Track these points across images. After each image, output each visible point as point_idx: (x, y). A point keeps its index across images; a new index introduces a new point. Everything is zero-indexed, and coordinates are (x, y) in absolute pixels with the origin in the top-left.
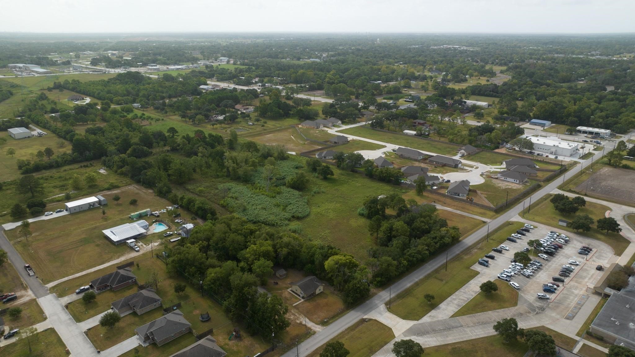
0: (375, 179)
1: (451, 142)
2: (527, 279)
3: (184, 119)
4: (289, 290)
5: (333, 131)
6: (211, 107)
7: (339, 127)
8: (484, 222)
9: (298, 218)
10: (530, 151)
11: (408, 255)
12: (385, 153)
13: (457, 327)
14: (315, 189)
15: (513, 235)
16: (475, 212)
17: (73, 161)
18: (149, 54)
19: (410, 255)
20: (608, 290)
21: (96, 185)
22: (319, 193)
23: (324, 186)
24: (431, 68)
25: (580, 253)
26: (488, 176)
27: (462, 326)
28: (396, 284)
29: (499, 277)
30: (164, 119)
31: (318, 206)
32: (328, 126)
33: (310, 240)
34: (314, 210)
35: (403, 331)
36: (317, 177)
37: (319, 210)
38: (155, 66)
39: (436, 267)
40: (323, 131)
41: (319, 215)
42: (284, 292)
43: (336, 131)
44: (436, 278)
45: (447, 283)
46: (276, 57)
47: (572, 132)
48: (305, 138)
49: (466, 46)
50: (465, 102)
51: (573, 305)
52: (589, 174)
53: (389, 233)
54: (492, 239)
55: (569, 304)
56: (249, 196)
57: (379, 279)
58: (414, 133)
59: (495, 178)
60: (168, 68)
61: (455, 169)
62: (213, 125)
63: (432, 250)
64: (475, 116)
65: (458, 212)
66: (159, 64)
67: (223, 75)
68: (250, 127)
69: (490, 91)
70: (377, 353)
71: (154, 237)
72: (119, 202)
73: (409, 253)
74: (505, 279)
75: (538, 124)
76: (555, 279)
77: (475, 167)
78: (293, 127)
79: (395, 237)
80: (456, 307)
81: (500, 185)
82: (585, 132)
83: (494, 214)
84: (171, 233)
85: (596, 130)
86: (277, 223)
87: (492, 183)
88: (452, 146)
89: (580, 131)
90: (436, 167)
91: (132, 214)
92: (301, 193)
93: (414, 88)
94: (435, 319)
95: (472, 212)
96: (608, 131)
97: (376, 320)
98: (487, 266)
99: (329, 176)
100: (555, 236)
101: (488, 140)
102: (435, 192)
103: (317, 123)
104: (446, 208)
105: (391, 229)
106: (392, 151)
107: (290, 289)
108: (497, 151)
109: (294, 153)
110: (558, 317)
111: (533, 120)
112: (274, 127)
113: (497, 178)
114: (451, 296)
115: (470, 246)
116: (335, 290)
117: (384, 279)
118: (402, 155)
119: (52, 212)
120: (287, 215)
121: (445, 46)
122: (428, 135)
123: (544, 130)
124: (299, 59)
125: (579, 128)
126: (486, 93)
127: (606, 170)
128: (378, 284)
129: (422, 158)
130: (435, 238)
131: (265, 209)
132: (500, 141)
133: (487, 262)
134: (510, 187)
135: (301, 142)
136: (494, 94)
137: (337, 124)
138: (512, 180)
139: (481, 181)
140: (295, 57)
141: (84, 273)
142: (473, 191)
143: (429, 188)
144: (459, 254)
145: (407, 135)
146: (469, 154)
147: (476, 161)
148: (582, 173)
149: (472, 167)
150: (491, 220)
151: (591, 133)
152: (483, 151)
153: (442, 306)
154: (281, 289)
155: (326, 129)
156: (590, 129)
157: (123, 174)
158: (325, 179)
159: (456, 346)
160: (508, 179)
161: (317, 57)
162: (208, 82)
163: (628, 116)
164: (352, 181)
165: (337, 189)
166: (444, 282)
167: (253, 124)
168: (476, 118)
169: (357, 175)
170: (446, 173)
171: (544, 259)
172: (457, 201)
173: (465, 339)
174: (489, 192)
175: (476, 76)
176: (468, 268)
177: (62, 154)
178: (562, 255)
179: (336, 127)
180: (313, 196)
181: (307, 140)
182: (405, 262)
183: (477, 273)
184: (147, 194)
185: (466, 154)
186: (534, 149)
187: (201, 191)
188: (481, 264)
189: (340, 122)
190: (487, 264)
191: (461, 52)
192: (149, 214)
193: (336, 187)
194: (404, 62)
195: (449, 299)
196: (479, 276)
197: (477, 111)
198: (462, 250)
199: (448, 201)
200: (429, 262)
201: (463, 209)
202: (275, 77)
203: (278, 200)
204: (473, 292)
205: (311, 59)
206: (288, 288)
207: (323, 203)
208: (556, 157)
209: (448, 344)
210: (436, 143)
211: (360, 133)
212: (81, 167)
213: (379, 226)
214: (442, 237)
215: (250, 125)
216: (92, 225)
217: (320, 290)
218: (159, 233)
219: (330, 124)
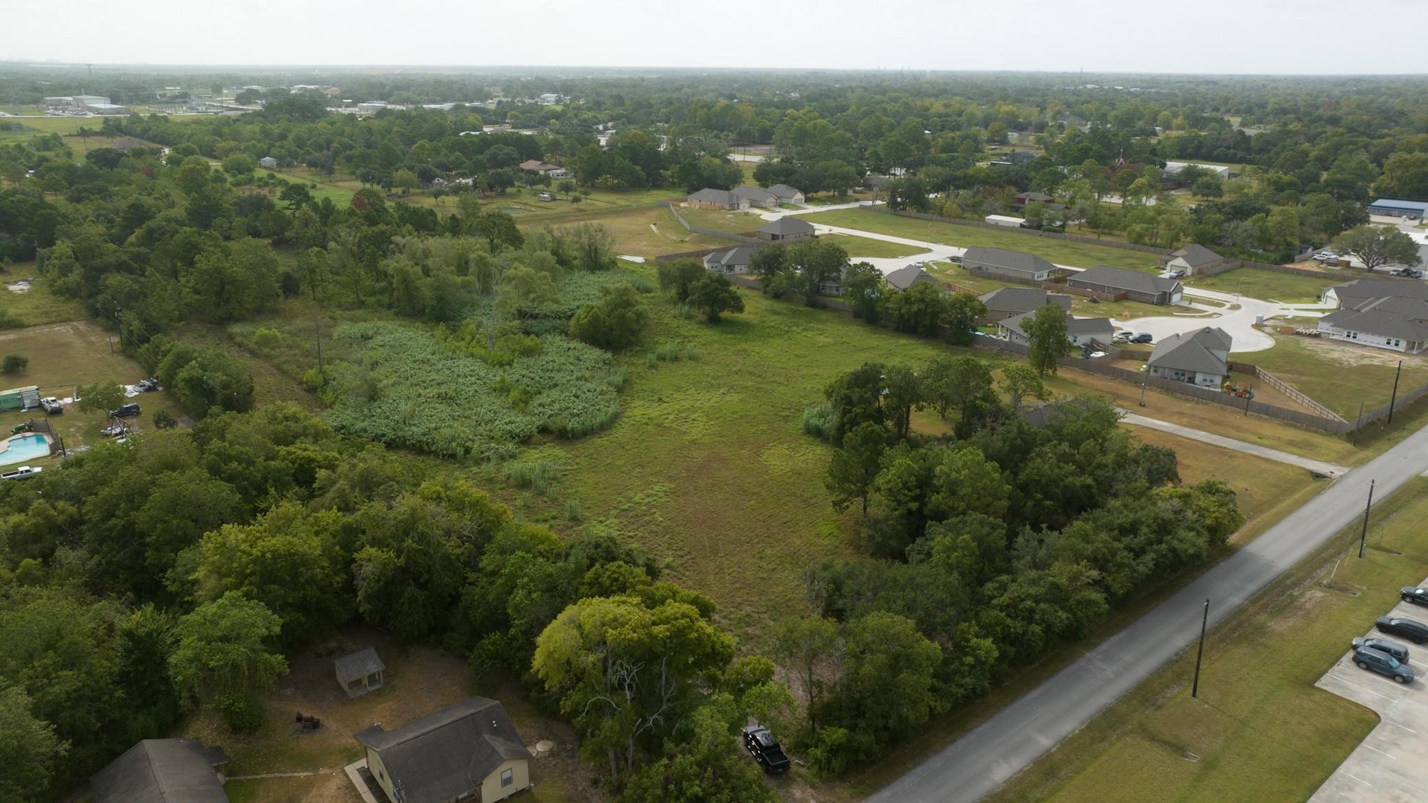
0: (885, 327)
1: (1136, 242)
3: (368, 185)
4: (352, 770)
5: (775, 216)
6: (452, 158)
7: (796, 207)
8: (1318, 476)
9: (564, 436)
10: (1404, 268)
11: (1003, 608)
12: (924, 264)
14: (667, 347)
16: (1269, 438)
19: (1011, 609)
22: (675, 359)
23: (702, 339)
24: (1059, 113)
26: (1283, 330)
28: (935, 763)
30: (319, 185)
31: (656, 398)
32: (763, 205)
33: (575, 520)
34: (637, 412)
36: (689, 317)
37: (655, 411)
39: (1141, 671)
40: (746, 214)
41: (649, 428)
42: (327, 778)
43: (785, 217)
44: (1144, 732)
45: (1209, 766)
48: (688, 227)
50: (1164, 166)
53: (914, 499)
54: (1378, 547)
56: (420, 357)
57: (838, 734)
58: (1018, 221)
59: (1310, 335)
61: (1162, 309)
63: (1119, 584)
64: (1196, 192)
65: (1202, 436)
67: (529, 115)
68: (542, 204)
69: (1228, 148)
73: (1005, 598)
75: (1395, 211)
77: (1228, 305)
78: (664, 205)
79: (940, 516)
81: (1336, 355)
83: (1349, 446)
86: (467, 451)
87: (1305, 348)
88: (1139, 254)
90: (1094, 301)
92: (609, 355)
93: (1015, 145)
95: (1255, 438)
98: (1407, 681)
99: (725, 314)
101: (1257, 233)
102: (1101, 368)
103: (731, 197)
104: (1149, 420)
105: (924, 483)
106: (949, 261)
107: (362, 763)
108: (1289, 266)
109: (639, 260)
111: (1383, 203)
112: (608, 206)
113: (1317, 336)
115: (1286, 575)
116: (595, 783)
117: (865, 739)
118: (980, 268)
120: (523, 422)
122: (1061, 228)
126: (1215, 153)
128: (835, 763)
129: (1045, 277)
130: (1133, 529)
131: (445, 398)
132: (1297, 242)
133: (1402, 657)
134: (1376, 362)
135: (674, 238)
137: (793, 202)
138: (1381, 341)
139: (1263, 342)
142: (1243, 368)
143: (1076, 355)
144: (1240, 611)
145: (996, 226)
146: (1200, 272)
147: (1229, 292)
149: (1219, 304)
150: (1346, 470)
152: (1242, 266)
154: (312, 762)
155: (757, 211)
157: (69, 293)
158: (714, 321)
160: (1362, 338)
162: (488, 129)
164: (805, 330)
165: (745, 351)
166: (1193, 762)
167: (553, 199)
168: (1199, 197)
169: (824, 316)
170: (1132, 317)
172: (1187, 400)
174: (1301, 374)
175: (1179, 128)
176: (1307, 682)
179: (787, 208)
180: (652, 367)
181: (691, 232)
182: (988, 643)
183: (1366, 721)
185: (1189, 271)
186: (1419, 260)
187: (266, 341)
188: (1367, 663)
189: (799, 196)
190: (1402, 669)
192: (27, 403)
193: (743, 346)
196: (1378, 735)
197: (1203, 180)
198: (1251, 588)
199: (1153, 396)
200: (1104, 646)
201: (1214, 426)
202: (660, 121)
203: (519, 371)
206: (352, 757)
207: (678, 389)
210: (1089, 246)
211: (855, 221)
213: (872, 467)
214: (1164, 528)
215: (543, 201)
217: (507, 782)
219: (771, 200)
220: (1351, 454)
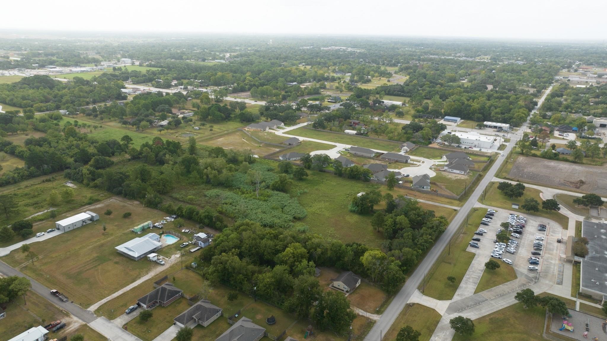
0: (344, 177)
1: (390, 139)
2: (513, 255)
3: (124, 126)
5: (279, 133)
7: (283, 128)
8: (455, 210)
9: (300, 219)
10: (457, 145)
12: (339, 152)
13: (483, 301)
14: (298, 190)
15: (484, 219)
16: (444, 202)
17: (31, 176)
18: (39, 54)
20: (577, 259)
21: (73, 200)
22: (303, 194)
23: (303, 186)
24: (335, 69)
25: (540, 230)
26: (436, 168)
27: (487, 300)
29: (492, 256)
30: (103, 126)
31: (309, 206)
32: (273, 128)
34: (309, 210)
35: (445, 311)
36: (293, 179)
37: (312, 210)
38: (54, 68)
40: (270, 133)
41: (316, 214)
43: (283, 133)
44: (444, 262)
45: (455, 265)
46: (181, 58)
47: (481, 127)
48: (260, 141)
49: (352, 48)
50: (383, 102)
51: (556, 272)
52: (511, 162)
54: (469, 224)
55: (553, 272)
56: (242, 201)
58: (354, 132)
60: (71, 70)
61: (407, 165)
62: (160, 131)
63: (433, 238)
64: (396, 115)
65: (430, 203)
66: (58, 65)
67: (139, 78)
70: (435, 331)
71: (171, 249)
72: (112, 216)
74: (498, 257)
75: (450, 121)
76: (534, 254)
77: (421, 162)
78: (239, 130)
79: (400, 229)
80: (474, 284)
81: (450, 176)
82: (490, 127)
83: (459, 202)
84: (187, 243)
85: (499, 125)
86: (284, 225)
87: (443, 175)
88: (392, 144)
89: (486, 126)
90: (390, 163)
91: (136, 228)
92: (288, 195)
93: (328, 89)
94: (464, 297)
95: (441, 202)
96: (508, 125)
97: (418, 304)
98: (478, 248)
100: (515, 217)
101: (422, 136)
102: (403, 186)
103: (261, 126)
104: (419, 200)
105: (395, 223)
106: (344, 150)
107: (331, 285)
108: (430, 146)
109: (257, 156)
110: (551, 283)
111: (446, 117)
112: (221, 131)
113: (444, 171)
114: (465, 276)
115: (456, 233)
118: (355, 153)
119: (43, 233)
120: (289, 217)
121: (333, 47)
122: (367, 133)
123: (458, 126)
124: (204, 60)
125: (485, 123)
126: (394, 93)
127: (521, 159)
129: (374, 155)
130: (433, 227)
131: (265, 212)
132: (431, 137)
133: (476, 244)
134: (459, 178)
135: (256, 145)
136: (402, 94)
137: (281, 126)
138: (458, 172)
139: (434, 174)
140: (199, 58)
141: (120, 292)
142: (433, 183)
145: (348, 134)
146: (411, 150)
147: (420, 156)
148: (506, 162)
149: (419, 162)
150: (460, 208)
151: (495, 127)
152: (421, 146)
153: (462, 284)
155: (272, 131)
156: (494, 124)
159: (492, 316)
160: (455, 171)
161: (221, 58)
162: (126, 86)
163: (519, 112)
164: (326, 180)
165: (317, 189)
166: (452, 264)
167: (200, 129)
168: (397, 116)
169: (327, 175)
170: (401, 168)
171: (516, 237)
172: (424, 193)
173: (495, 311)
174: (445, 183)
175: (377, 77)
176: (464, 250)
177: (15, 168)
178: (528, 233)
179: (280, 129)
180: (299, 197)
181: (261, 143)
182: (420, 251)
183: (474, 255)
184: (133, 206)
185: (408, 150)
186: (461, 143)
187: (191, 200)
188: (472, 246)
189: (283, 124)
190: (477, 246)
191: (351, 53)
192: (151, 226)
193: (316, 187)
194: (306, 63)
195: (464, 278)
196: (476, 256)
197: (396, 110)
199: (417, 193)
200: (432, 249)
201: (432, 200)
202: (192, 79)
203: (272, 203)
204: (479, 270)
205: (216, 61)
206: (328, 285)
207: (312, 203)
208: (480, 150)
209: (485, 316)
210: (378, 141)
211: (306, 134)
212: (43, 182)
214: (437, 226)
215: (196, 130)
216: (96, 242)
217: (359, 283)
218: (173, 244)
219: (275, 127)
220: (460, 203)
